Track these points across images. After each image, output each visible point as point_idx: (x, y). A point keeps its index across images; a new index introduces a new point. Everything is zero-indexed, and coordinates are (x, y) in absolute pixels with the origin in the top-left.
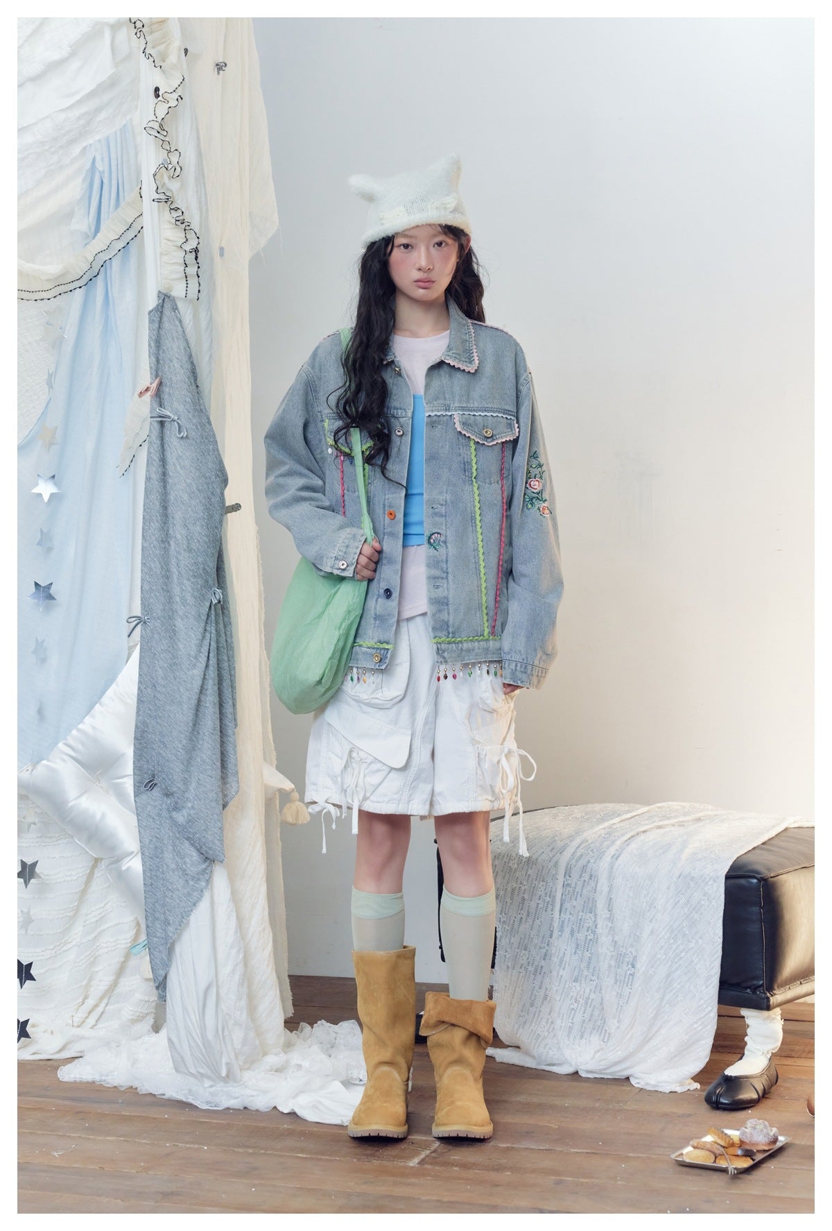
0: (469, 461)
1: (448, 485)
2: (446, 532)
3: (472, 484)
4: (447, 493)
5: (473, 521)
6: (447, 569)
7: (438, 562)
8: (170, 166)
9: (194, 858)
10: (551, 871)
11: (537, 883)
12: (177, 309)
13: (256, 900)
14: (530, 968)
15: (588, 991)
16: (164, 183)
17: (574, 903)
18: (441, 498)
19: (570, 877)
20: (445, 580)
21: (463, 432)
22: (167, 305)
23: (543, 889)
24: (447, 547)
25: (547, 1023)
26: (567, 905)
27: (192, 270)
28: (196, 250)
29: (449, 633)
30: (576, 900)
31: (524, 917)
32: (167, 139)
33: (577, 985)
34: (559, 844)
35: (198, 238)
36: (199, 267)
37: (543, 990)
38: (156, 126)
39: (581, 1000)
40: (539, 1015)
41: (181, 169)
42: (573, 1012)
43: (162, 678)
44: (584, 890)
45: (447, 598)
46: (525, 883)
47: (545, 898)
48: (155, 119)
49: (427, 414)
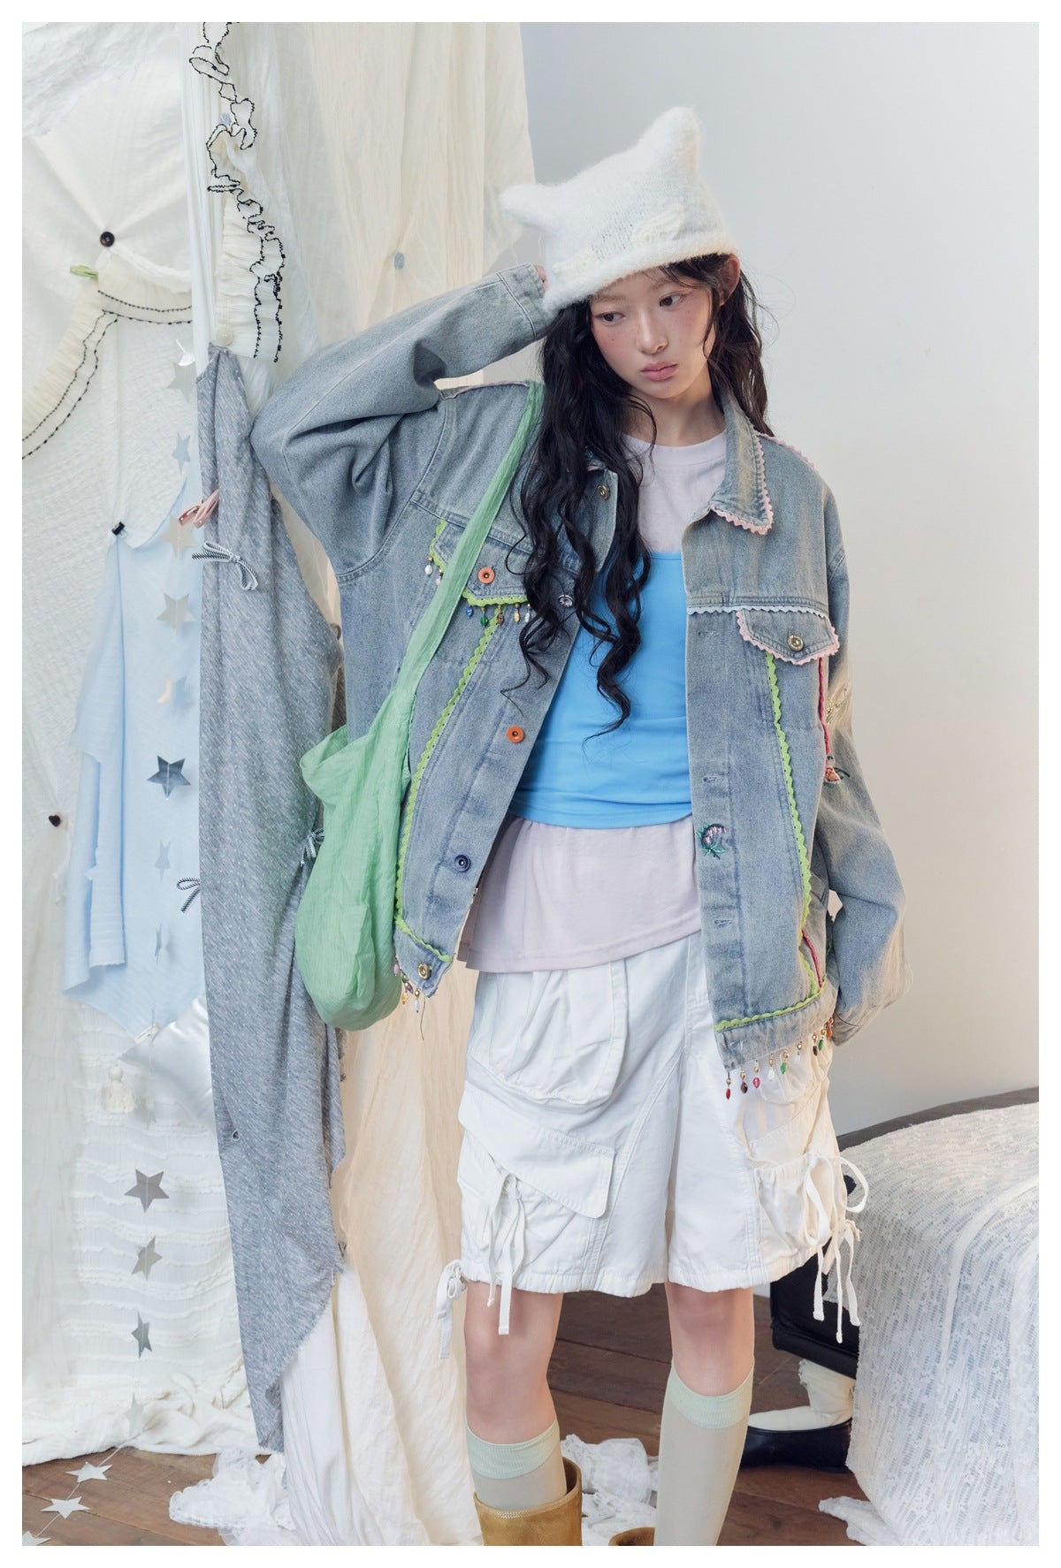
0: (766, 691)
1: (732, 737)
2: (733, 822)
3: (774, 732)
4: (730, 753)
5: (783, 799)
6: (738, 889)
7: (721, 878)
8: (236, 129)
9: (301, 1265)
10: (942, 1259)
11: (920, 1271)
12: (240, 374)
13: (426, 1323)
14: (905, 1405)
15: (992, 1461)
16: (227, 158)
17: (975, 1319)
18: (720, 762)
19: (970, 1274)
20: (736, 911)
21: (755, 643)
22: (225, 368)
23: (928, 1283)
24: (736, 851)
25: (927, 1494)
26: (963, 1318)
27: (269, 311)
28: (277, 279)
29: (746, 1006)
30: (977, 1314)
31: (901, 1320)
32: (229, 80)
33: (976, 1446)
34: (959, 1212)
35: (283, 256)
36: (280, 307)
37: (923, 1442)
38: (211, 57)
39: (981, 1472)
40: (916, 1479)
41: (256, 133)
42: (968, 1489)
43: (224, 984)
44: (992, 1302)
45: (740, 944)
46: (903, 1268)
47: (931, 1301)
48: (207, 45)
49: (690, 611)
